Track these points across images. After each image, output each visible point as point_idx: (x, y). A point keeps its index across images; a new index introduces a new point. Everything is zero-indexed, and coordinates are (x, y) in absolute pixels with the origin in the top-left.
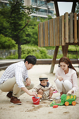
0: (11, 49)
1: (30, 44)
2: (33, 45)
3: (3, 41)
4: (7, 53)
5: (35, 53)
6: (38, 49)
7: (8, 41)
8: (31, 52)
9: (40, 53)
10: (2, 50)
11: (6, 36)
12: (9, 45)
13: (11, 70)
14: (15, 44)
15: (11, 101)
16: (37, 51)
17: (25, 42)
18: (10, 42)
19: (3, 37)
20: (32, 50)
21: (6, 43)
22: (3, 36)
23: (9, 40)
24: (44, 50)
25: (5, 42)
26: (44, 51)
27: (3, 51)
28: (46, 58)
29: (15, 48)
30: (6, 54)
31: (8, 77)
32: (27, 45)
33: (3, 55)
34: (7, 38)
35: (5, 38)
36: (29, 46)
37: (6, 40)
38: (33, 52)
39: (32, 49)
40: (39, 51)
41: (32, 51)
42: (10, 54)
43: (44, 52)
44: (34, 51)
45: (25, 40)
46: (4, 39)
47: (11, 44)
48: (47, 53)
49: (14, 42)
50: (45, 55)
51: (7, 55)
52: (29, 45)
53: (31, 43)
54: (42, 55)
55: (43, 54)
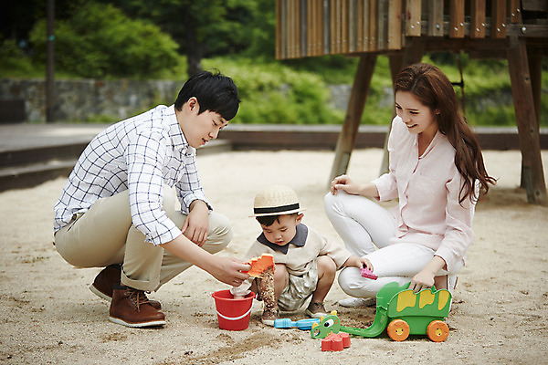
0: (157, 78)
1: (246, 57)
2: (261, 59)
3: (119, 39)
4: (137, 93)
5: (271, 100)
6: (283, 80)
7: (140, 39)
8: (249, 92)
9: (293, 98)
10: (115, 80)
11: (133, 13)
12: (148, 57)
13: (107, 158)
14: (174, 55)
15: (116, 312)
16: (278, 89)
17: (223, 44)
18: (151, 43)
19: (120, 18)
20: (253, 85)
21: (133, 49)
22: (117, 16)
23: (146, 35)
24: (312, 86)
25: (129, 41)
26: (312, 91)
27: (119, 84)
28: (322, 121)
29: (174, 73)
30: (133, 98)
31: (95, 189)
32: (233, 59)
33: (116, 104)
34: (138, 25)
35: (129, 21)
36: (240, 65)
37: (134, 35)
38: (259, 94)
39: (256, 80)
40: (290, 91)
41: (254, 91)
42: (147, 101)
43: (312, 97)
44: (267, 89)
45: (222, 35)
46: (122, 28)
47: (156, 55)
48: (328, 101)
49: (168, 44)
50: (316, 110)
51: (138, 103)
52: (241, 60)
53: (250, 51)
54: (300, 107)
55: (307, 106)
